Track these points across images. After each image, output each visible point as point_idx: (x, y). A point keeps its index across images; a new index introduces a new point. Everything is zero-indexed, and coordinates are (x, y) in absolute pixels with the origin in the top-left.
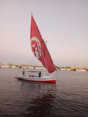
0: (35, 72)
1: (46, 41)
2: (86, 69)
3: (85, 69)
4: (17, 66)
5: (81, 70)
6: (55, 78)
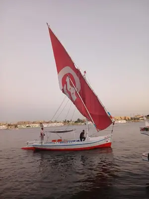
0: (66, 131)
1: (85, 72)
2: (127, 119)
3: (125, 119)
4: (9, 125)
5: (119, 121)
6: (109, 139)
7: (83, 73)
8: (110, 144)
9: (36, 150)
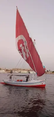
1: (35, 40)
4: (7, 70)
6: (44, 82)
7: (33, 41)
8: (45, 85)
9: (6, 84)
